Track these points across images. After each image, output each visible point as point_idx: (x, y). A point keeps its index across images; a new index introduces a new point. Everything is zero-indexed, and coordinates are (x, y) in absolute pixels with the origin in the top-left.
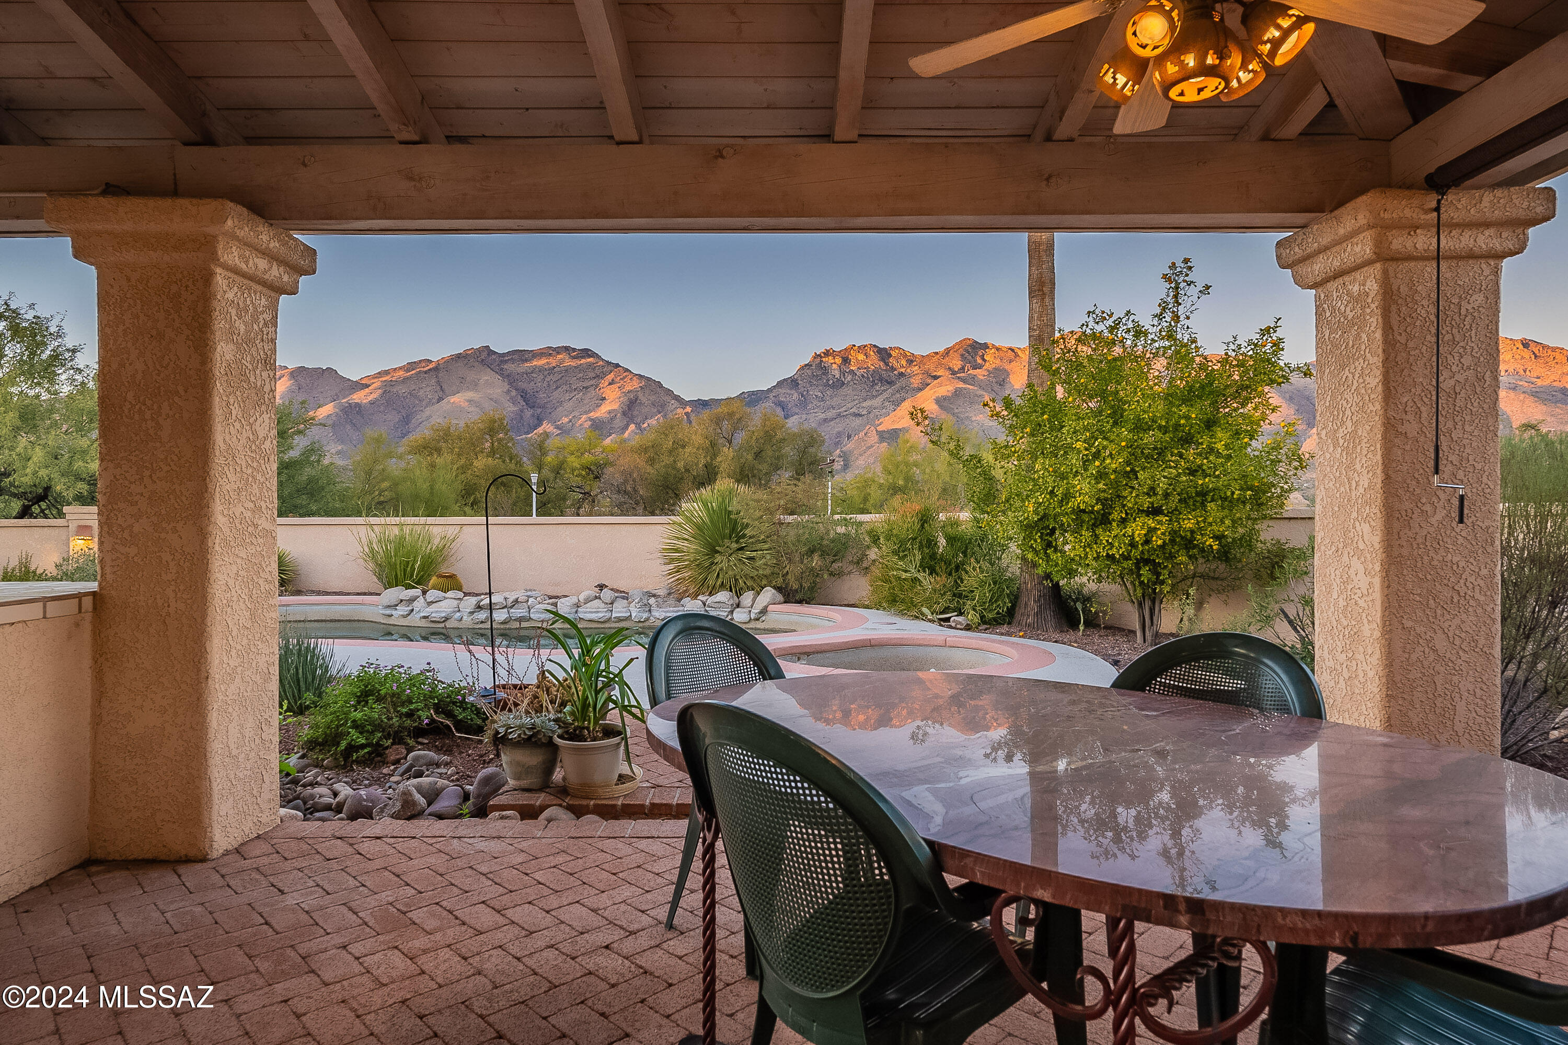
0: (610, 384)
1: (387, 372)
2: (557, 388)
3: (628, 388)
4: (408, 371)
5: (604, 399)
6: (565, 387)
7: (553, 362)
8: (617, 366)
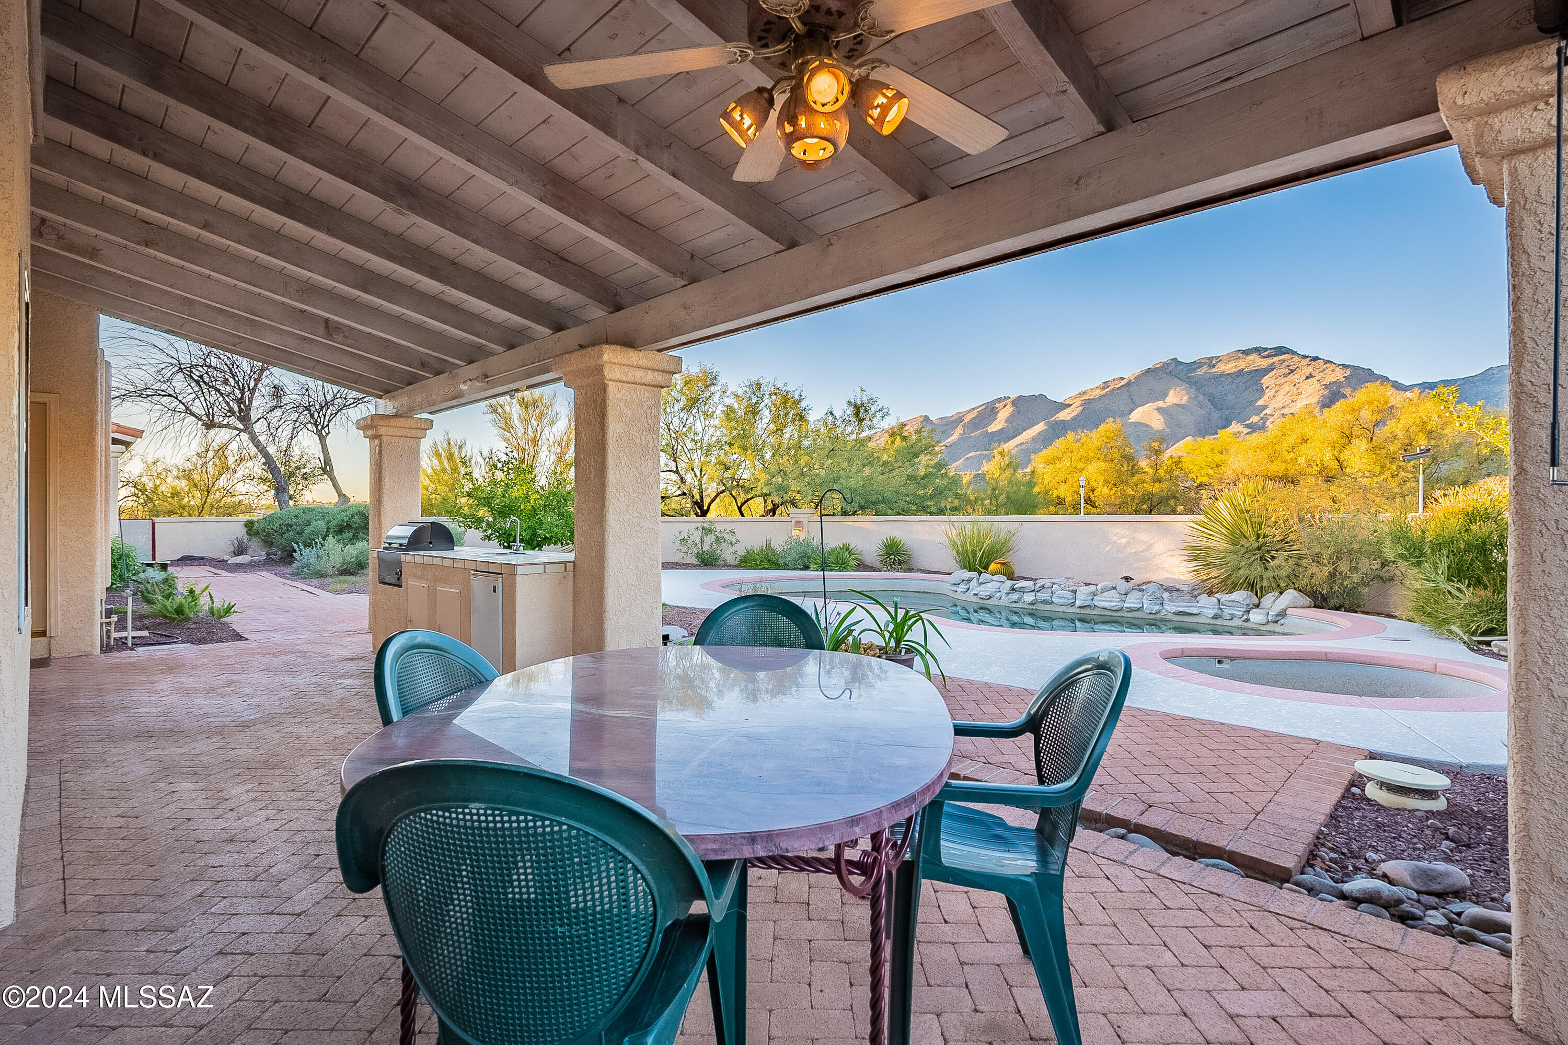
0: (1307, 378)
1: (1084, 393)
2: (1246, 388)
3: (1330, 378)
4: (1104, 388)
5: (1301, 393)
6: (1255, 387)
7: (1242, 364)
8: (1316, 359)
